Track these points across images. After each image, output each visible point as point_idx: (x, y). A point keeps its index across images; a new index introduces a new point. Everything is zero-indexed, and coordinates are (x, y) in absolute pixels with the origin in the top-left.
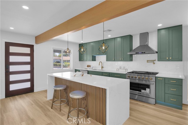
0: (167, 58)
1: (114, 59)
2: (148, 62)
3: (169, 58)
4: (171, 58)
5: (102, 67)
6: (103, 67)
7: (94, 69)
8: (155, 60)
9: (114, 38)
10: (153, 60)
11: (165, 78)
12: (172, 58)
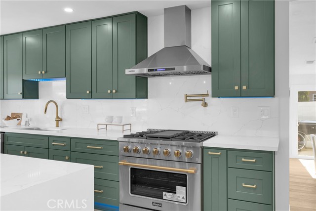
0: (236, 88)
1: (91, 92)
2: (187, 101)
3: (241, 88)
4: (244, 87)
5: (59, 120)
6: (61, 120)
7: (31, 126)
8: (207, 95)
9: (91, 21)
10: (201, 95)
11: (227, 150)
12: (248, 87)
